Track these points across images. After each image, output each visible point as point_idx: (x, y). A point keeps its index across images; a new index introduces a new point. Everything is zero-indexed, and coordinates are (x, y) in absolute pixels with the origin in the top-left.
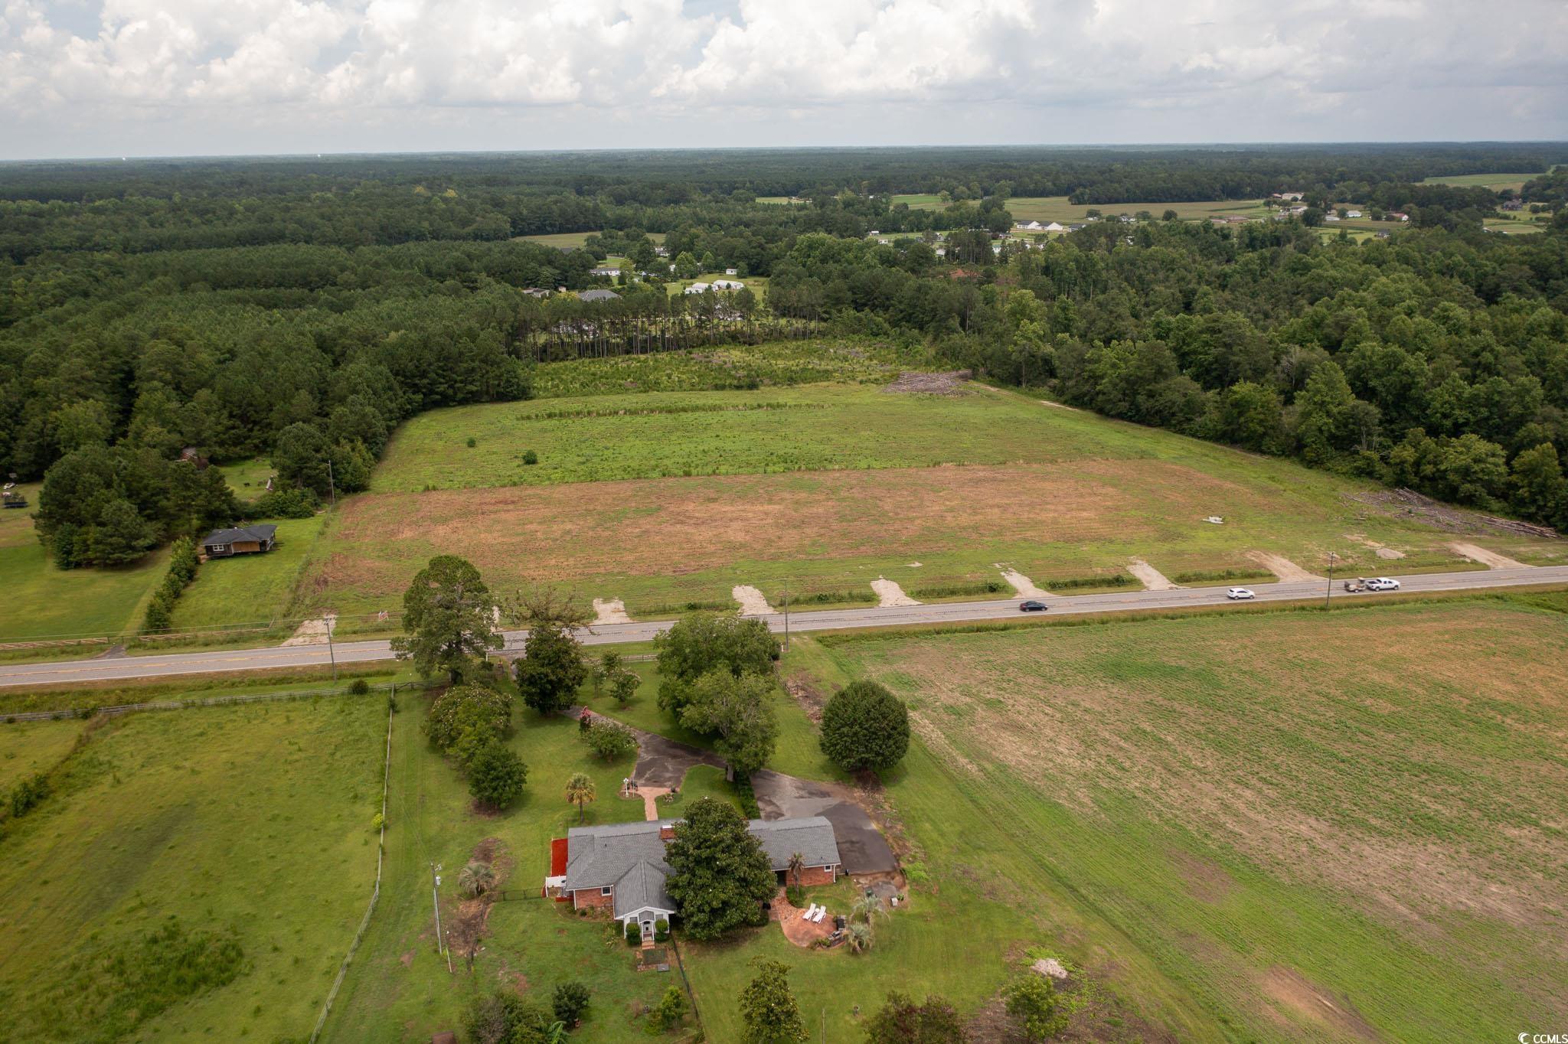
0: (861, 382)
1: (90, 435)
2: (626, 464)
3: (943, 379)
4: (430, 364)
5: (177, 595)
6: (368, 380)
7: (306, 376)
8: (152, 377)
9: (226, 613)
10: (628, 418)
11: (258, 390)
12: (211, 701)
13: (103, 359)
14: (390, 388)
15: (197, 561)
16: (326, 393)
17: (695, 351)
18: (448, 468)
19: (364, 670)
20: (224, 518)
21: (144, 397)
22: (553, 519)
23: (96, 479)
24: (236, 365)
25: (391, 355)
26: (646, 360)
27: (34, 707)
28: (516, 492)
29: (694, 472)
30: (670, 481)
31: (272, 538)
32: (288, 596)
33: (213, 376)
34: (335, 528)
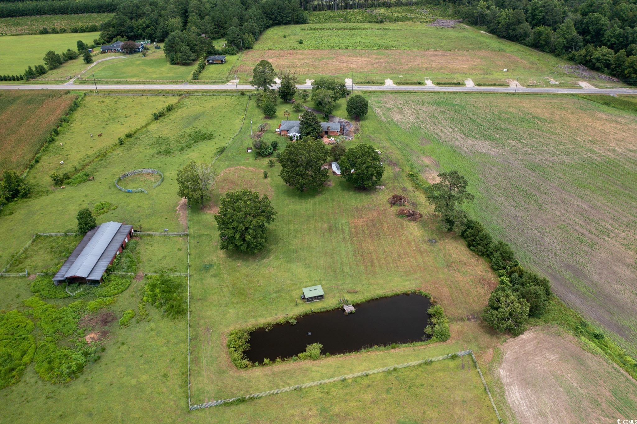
0: (421, 22)
1: (177, 28)
2: (329, 45)
3: (451, 22)
4: (275, 11)
5: (200, 72)
6: (255, 15)
7: (237, 13)
8: (193, 12)
9: (212, 77)
10: (336, 31)
11: (223, 17)
12: (208, 94)
13: (179, 5)
14: (262, 18)
15: (205, 65)
16: (242, 19)
17: (369, 9)
18: (276, 44)
19: (244, 91)
20: (212, 54)
21: (190, 18)
22: (303, 59)
23: (179, 40)
24: (216, 8)
25: (263, 7)
26: (350, 12)
27: (168, 93)
28: (294, 51)
29: (349, 48)
30: (341, 50)
31: (225, 60)
32: (227, 73)
33: (210, 12)
34: (242, 58)
